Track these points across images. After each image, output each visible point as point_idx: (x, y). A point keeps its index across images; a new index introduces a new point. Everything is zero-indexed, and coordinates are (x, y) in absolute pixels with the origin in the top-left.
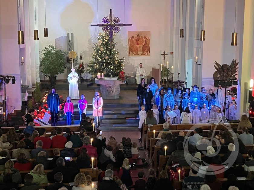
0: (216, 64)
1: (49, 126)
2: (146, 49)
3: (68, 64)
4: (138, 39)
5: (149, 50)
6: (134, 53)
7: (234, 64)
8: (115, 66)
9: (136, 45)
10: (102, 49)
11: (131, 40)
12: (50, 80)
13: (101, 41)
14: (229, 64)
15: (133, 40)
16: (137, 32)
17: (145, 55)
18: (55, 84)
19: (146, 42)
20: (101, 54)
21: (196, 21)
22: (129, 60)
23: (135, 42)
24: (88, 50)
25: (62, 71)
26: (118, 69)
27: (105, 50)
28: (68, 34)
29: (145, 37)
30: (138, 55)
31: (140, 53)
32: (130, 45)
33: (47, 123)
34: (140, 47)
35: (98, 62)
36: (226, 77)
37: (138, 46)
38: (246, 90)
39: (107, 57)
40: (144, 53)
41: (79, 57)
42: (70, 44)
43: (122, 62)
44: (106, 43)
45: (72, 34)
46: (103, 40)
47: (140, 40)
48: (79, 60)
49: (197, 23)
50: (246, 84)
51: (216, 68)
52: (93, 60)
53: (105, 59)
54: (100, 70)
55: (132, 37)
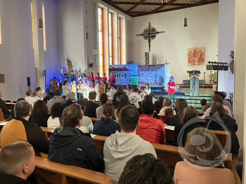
0: (233, 53)
2: (201, 60)
4: (195, 53)
5: (203, 61)
6: (192, 63)
9: (193, 58)
11: (189, 54)
15: (191, 54)
16: (194, 48)
17: (200, 64)
19: (201, 55)
32: (189, 58)
34: (196, 59)
40: (200, 63)
47: (196, 54)
51: (233, 57)
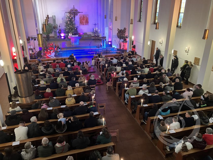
0: (118, 29)
1: (55, 58)
2: (87, 22)
3: (54, 30)
4: (83, 18)
5: (88, 22)
7: (125, 29)
8: (75, 30)
10: (69, 23)
11: (80, 18)
12: (47, 37)
13: (68, 19)
14: (123, 29)
17: (87, 25)
18: (49, 38)
19: (87, 19)
20: (68, 25)
21: (109, 11)
22: (80, 27)
23: (82, 19)
24: (62, 23)
25: (52, 33)
26: (76, 31)
27: (70, 23)
28: (53, 16)
29: (86, 17)
30: (84, 25)
31: (85, 24)
32: (80, 21)
33: (53, 56)
34: (84, 21)
35: (67, 28)
36: (122, 34)
37: (83, 21)
38: (131, 40)
39: (71, 26)
41: (59, 26)
42: (54, 20)
43: (77, 28)
44: (70, 20)
45: (55, 16)
46: (69, 19)
48: (59, 28)
49: (110, 11)
50: (131, 38)
51: (118, 31)
52: (65, 27)
53: (70, 27)
54: (69, 32)
55: (81, 17)
